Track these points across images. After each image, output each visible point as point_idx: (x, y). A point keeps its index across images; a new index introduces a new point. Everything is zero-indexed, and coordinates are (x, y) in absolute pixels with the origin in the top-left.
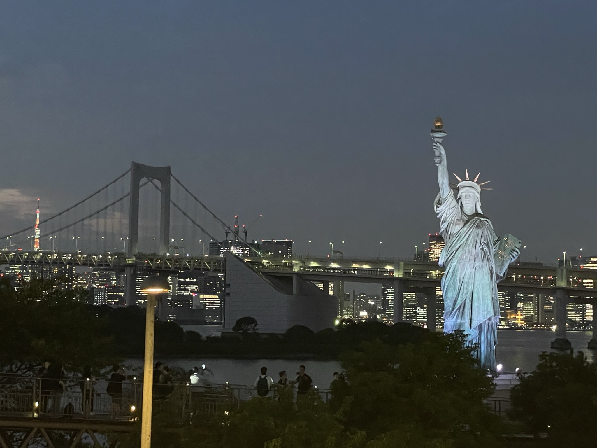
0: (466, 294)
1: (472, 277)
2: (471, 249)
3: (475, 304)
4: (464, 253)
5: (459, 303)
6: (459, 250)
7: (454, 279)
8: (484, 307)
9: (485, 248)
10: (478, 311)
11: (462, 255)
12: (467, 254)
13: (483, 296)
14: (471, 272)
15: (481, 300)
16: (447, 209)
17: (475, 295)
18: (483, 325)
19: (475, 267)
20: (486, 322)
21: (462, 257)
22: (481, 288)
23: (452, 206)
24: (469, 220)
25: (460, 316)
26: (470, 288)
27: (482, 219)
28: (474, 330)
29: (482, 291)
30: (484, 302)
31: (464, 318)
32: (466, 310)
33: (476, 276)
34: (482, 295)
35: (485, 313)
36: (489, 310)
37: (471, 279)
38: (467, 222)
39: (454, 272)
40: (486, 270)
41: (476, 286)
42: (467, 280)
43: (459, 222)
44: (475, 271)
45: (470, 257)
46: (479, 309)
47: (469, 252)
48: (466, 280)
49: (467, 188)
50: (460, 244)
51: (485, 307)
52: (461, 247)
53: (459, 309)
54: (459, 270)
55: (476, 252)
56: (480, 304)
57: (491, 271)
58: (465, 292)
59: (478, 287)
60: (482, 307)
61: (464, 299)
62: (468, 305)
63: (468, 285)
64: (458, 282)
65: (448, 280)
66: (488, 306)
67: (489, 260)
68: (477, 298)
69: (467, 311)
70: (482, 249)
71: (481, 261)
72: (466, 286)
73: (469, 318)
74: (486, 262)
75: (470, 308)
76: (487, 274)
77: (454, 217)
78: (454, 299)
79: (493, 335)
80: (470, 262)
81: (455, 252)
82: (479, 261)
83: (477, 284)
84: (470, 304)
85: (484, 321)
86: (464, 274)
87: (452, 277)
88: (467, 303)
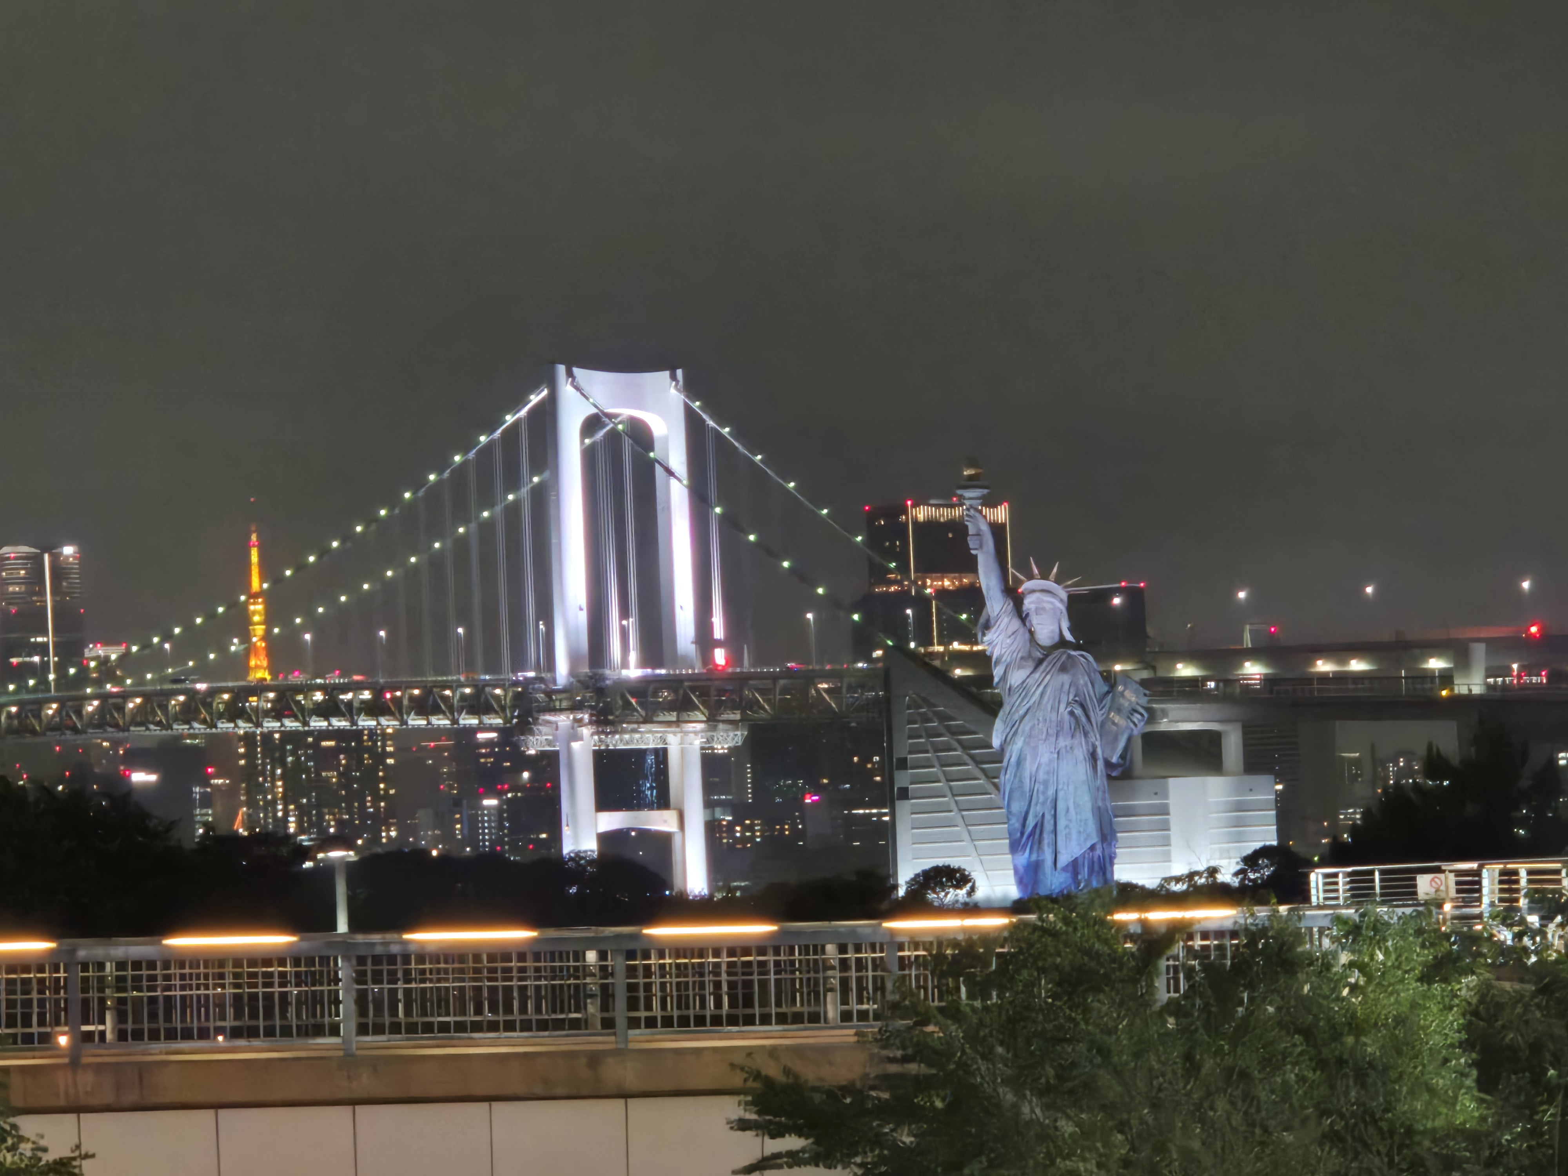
0: (1043, 804)
1: (1052, 770)
2: (1049, 715)
3: (1062, 822)
4: (1036, 722)
5: (1031, 822)
6: (1027, 718)
7: (1021, 776)
8: (1078, 827)
9: (1078, 711)
10: (1068, 836)
11: (1032, 728)
12: (1041, 725)
13: (1077, 806)
14: (1050, 761)
15: (1073, 812)
16: (1001, 637)
17: (1061, 805)
18: (1080, 861)
19: (1057, 750)
20: (1087, 856)
21: (1033, 733)
22: (1072, 789)
23: (1010, 632)
24: (1047, 656)
25: (1035, 847)
26: (1051, 792)
27: (1073, 653)
28: (1064, 874)
29: (1075, 796)
30: (1079, 816)
31: (1044, 852)
33: (1060, 768)
35: (1082, 838)
36: (1088, 831)
37: (1051, 774)
38: (1040, 662)
39: (1020, 762)
40: (1081, 752)
41: (1061, 786)
42: (1045, 777)
43: (1025, 663)
44: (1058, 758)
45: (1047, 730)
46: (1069, 833)
47: (1045, 721)
48: (1041, 776)
49: (1037, 595)
50: (1027, 706)
51: (1081, 826)
52: (1030, 712)
53: (1032, 834)
54: (1028, 757)
55: (1059, 719)
56: (1071, 821)
57: (1093, 756)
58: (1041, 800)
59: (1065, 788)
60: (1075, 826)
61: (1040, 815)
62: (1048, 826)
63: (1046, 786)
64: (1028, 781)
65: (1009, 780)
66: (1086, 824)
67: (1086, 734)
68: (1064, 811)
69: (1047, 839)
70: (1072, 713)
71: (1070, 736)
73: (1051, 851)
74: (1080, 738)
75: (1052, 831)
76: (1083, 762)
77: (1016, 653)
78: (1023, 814)
79: (1101, 881)
80: (1047, 740)
81: (1018, 722)
82: (1066, 737)
83: (1063, 782)
84: (1053, 822)
85: (1081, 855)
86: (1037, 764)
87: (1016, 772)
88: (1046, 822)
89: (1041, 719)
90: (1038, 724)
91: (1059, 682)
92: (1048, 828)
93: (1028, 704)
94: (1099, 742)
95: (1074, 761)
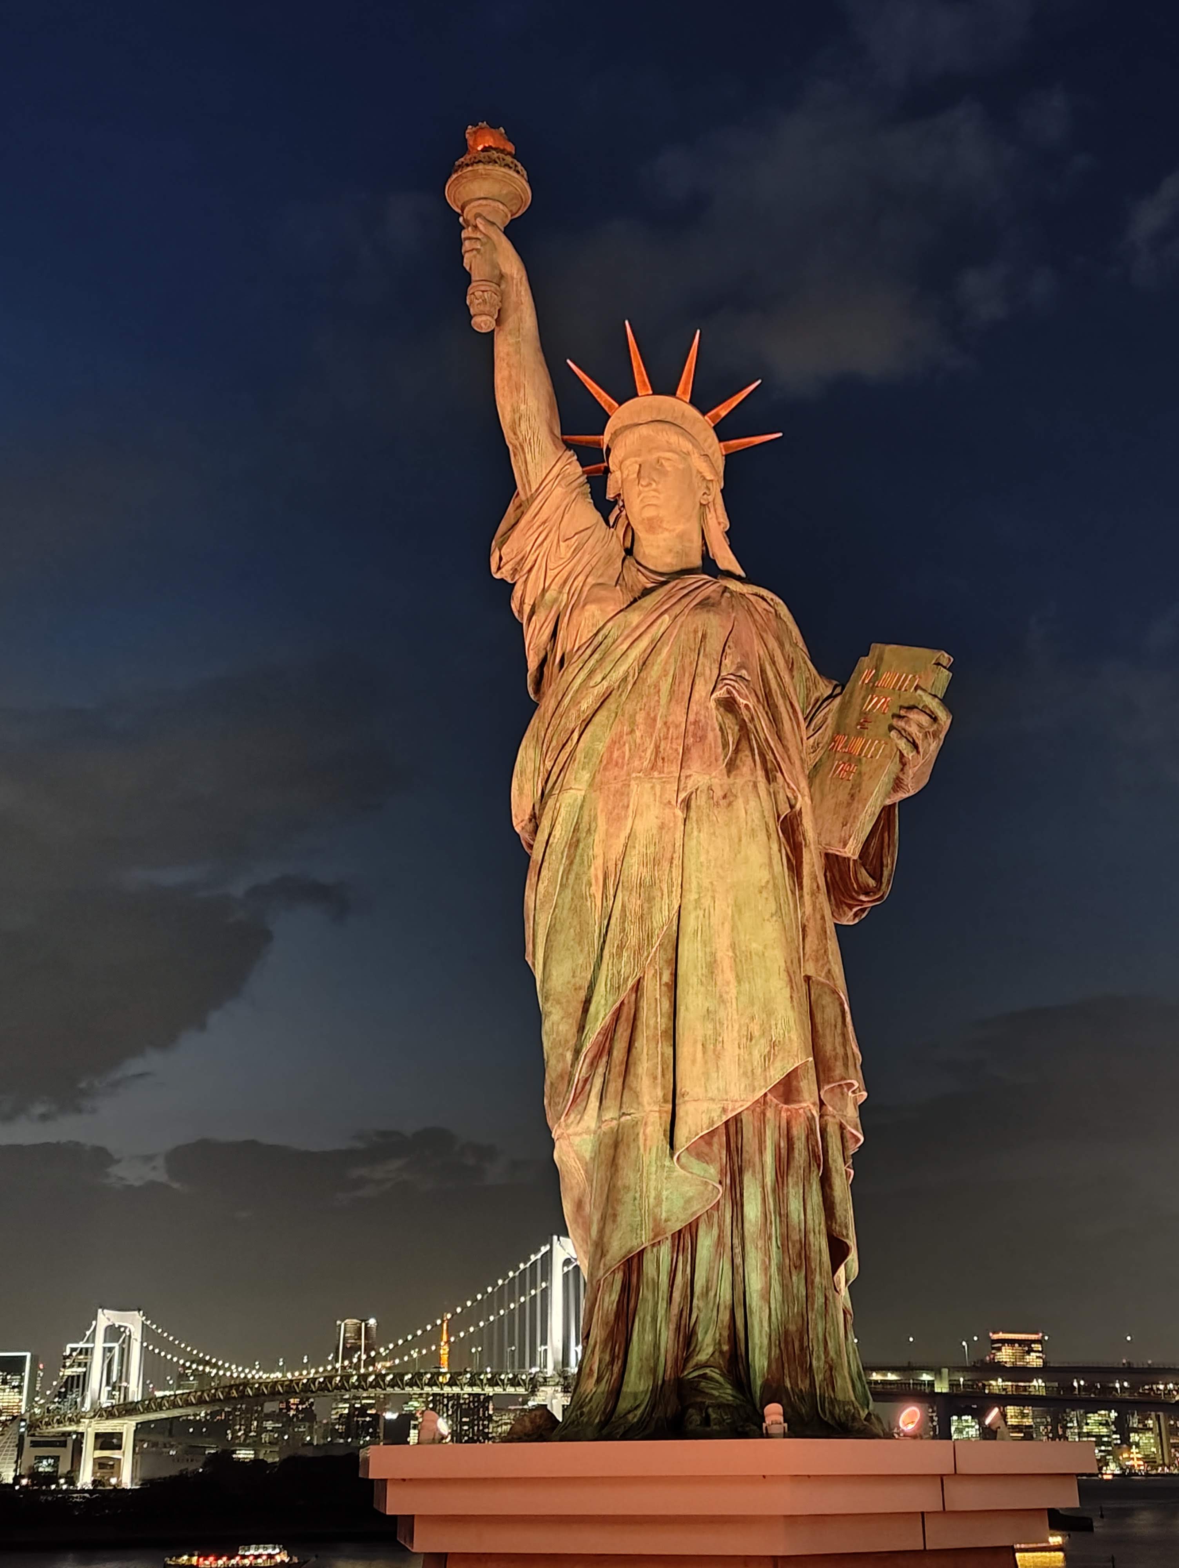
0: (639, 953)
1: (669, 856)
2: (661, 711)
3: (694, 1006)
4: (627, 731)
5: (601, 1007)
6: (600, 721)
7: (578, 877)
8: (745, 1020)
9: (748, 703)
10: (712, 1045)
12: (639, 735)
13: (740, 956)
14: (662, 827)
15: (730, 976)
16: (546, 545)
17: (691, 954)
19: (683, 795)
20: (770, 1112)
21: (616, 754)
22: (722, 907)
24: (663, 584)
25: (614, 1086)
26: (662, 916)
28: (697, 1167)
29: (733, 928)
30: (746, 986)
31: (637, 1095)
32: (642, 1044)
33: (691, 847)
34: (733, 946)
35: (756, 1054)
36: (776, 1033)
37: (666, 865)
38: (642, 596)
39: (578, 841)
40: (753, 810)
41: (693, 896)
42: (645, 873)
43: (605, 594)
44: (686, 820)
45: (657, 747)
46: (717, 1034)
47: (651, 724)
48: (634, 868)
50: (604, 685)
51: (753, 1018)
52: (611, 704)
53: (605, 1048)
54: (601, 825)
55: (692, 718)
56: (722, 1000)
57: (790, 832)
58: (633, 941)
59: (707, 902)
60: (735, 1017)
61: (631, 983)
62: (653, 1019)
63: (650, 899)
64: (598, 891)
65: (547, 894)
66: (770, 1013)
67: (769, 771)
68: (702, 971)
69: (651, 1054)
70: (729, 705)
71: (722, 766)
72: (634, 904)
73: (660, 1093)
74: (753, 771)
75: (665, 1032)
76: (762, 836)
77: (581, 578)
78: (583, 994)
79: (815, 1197)
80: (656, 774)
81: (576, 736)
82: (710, 765)
83: (699, 886)
84: (666, 1005)
85: (751, 1109)
86: (622, 840)
87: (567, 872)
88: (644, 1004)
89: (640, 718)
90: (632, 731)
91: (696, 632)
92: (652, 1022)
93: (605, 683)
94: (808, 800)
95: (734, 831)
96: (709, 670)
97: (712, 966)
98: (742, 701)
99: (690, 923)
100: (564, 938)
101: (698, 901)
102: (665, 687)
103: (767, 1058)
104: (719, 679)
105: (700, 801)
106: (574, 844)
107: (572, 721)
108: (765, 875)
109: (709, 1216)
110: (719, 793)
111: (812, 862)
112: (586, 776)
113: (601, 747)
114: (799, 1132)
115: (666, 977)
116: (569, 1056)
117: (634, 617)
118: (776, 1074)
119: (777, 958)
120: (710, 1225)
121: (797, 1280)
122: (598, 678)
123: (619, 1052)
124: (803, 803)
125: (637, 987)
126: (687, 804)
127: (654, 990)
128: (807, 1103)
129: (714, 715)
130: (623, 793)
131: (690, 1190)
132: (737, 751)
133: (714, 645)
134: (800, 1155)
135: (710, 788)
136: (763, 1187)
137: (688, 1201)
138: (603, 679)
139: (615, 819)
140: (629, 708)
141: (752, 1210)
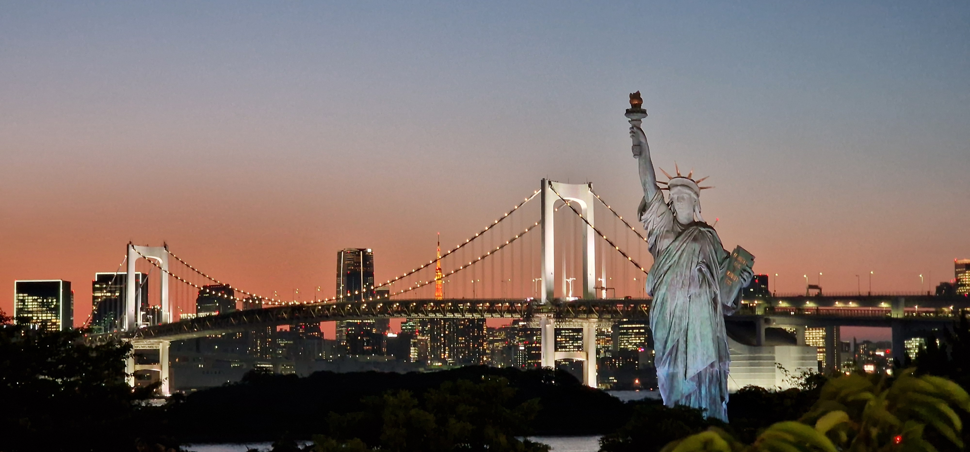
0: (678, 332)
2: (684, 271)
3: (691, 346)
6: (669, 272)
7: (663, 312)
8: (702, 350)
10: (695, 356)
14: (684, 303)
15: (699, 340)
19: (689, 296)
21: (673, 283)
22: (698, 322)
25: (672, 363)
26: (684, 324)
28: (691, 383)
30: (703, 342)
31: (678, 367)
32: (679, 354)
33: (691, 308)
34: (700, 333)
35: (705, 358)
36: (710, 353)
39: (664, 303)
43: (670, 234)
45: (683, 282)
46: (696, 354)
47: (681, 275)
51: (704, 349)
52: (671, 268)
55: (691, 274)
56: (697, 346)
58: (677, 330)
59: (694, 322)
60: (700, 349)
61: (676, 340)
63: (681, 320)
64: (668, 316)
65: (656, 314)
66: (708, 348)
67: (710, 286)
68: (693, 338)
69: (681, 357)
71: (698, 287)
72: (677, 321)
73: (683, 366)
74: (706, 288)
75: (684, 352)
76: (707, 305)
77: (663, 228)
78: (665, 340)
79: (718, 388)
80: (682, 289)
81: (663, 275)
82: (695, 287)
83: (693, 318)
84: (685, 346)
85: (704, 369)
86: (675, 305)
87: (661, 310)
88: (680, 345)
89: (679, 273)
90: (677, 277)
91: (692, 249)
92: (681, 350)
93: (670, 263)
94: (719, 291)
95: (701, 304)
96: (695, 260)
97: (695, 338)
98: (703, 269)
99: (690, 327)
100: (660, 326)
101: (692, 322)
102: (685, 265)
103: (707, 359)
104: (698, 263)
105: (692, 297)
106: (662, 303)
107: (662, 272)
108: (708, 315)
109: (694, 392)
110: (697, 294)
111: (719, 307)
112: (665, 287)
113: (669, 280)
114: (714, 373)
115: (685, 339)
116: (661, 354)
117: (677, 243)
118: (709, 362)
119: (710, 336)
120: (694, 394)
121: (713, 407)
122: (668, 261)
123: (673, 355)
124: (718, 292)
125: (678, 341)
126: (690, 297)
127: (682, 342)
128: (716, 368)
129: (697, 273)
130: (675, 293)
131: (689, 387)
132: (702, 281)
133: (697, 252)
134: (715, 379)
135: (695, 293)
136: (706, 386)
137: (689, 390)
138: (670, 262)
139: (673, 299)
140: (676, 270)
141: (703, 392)
